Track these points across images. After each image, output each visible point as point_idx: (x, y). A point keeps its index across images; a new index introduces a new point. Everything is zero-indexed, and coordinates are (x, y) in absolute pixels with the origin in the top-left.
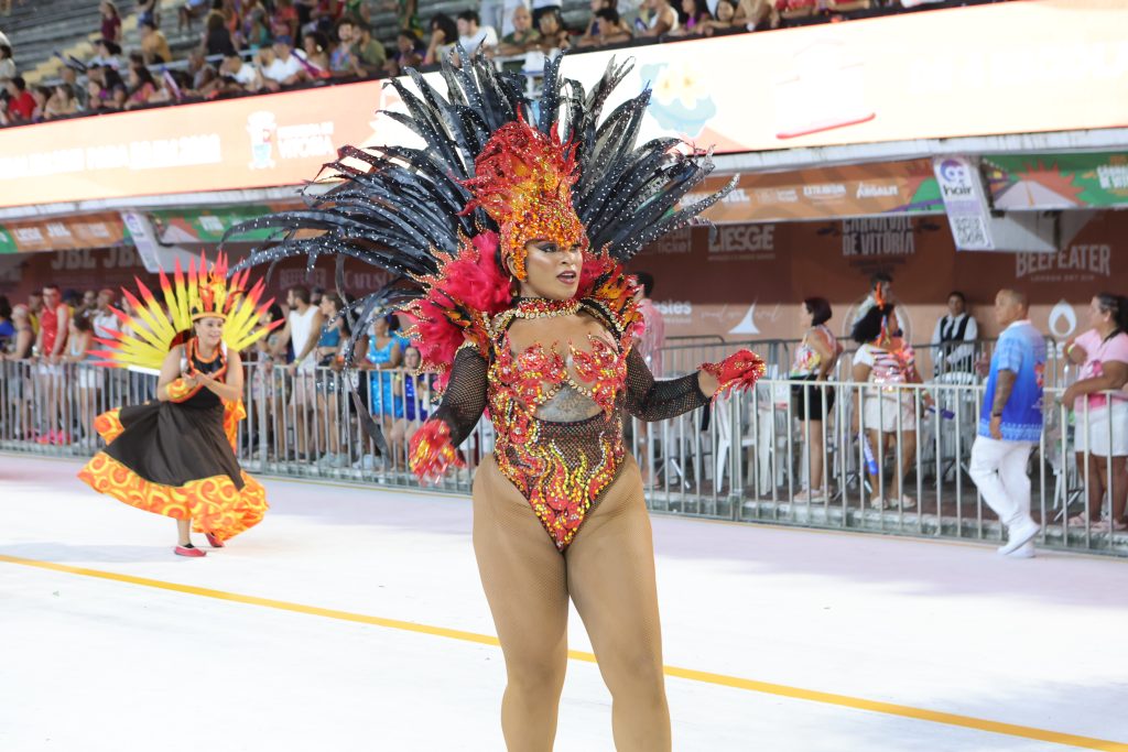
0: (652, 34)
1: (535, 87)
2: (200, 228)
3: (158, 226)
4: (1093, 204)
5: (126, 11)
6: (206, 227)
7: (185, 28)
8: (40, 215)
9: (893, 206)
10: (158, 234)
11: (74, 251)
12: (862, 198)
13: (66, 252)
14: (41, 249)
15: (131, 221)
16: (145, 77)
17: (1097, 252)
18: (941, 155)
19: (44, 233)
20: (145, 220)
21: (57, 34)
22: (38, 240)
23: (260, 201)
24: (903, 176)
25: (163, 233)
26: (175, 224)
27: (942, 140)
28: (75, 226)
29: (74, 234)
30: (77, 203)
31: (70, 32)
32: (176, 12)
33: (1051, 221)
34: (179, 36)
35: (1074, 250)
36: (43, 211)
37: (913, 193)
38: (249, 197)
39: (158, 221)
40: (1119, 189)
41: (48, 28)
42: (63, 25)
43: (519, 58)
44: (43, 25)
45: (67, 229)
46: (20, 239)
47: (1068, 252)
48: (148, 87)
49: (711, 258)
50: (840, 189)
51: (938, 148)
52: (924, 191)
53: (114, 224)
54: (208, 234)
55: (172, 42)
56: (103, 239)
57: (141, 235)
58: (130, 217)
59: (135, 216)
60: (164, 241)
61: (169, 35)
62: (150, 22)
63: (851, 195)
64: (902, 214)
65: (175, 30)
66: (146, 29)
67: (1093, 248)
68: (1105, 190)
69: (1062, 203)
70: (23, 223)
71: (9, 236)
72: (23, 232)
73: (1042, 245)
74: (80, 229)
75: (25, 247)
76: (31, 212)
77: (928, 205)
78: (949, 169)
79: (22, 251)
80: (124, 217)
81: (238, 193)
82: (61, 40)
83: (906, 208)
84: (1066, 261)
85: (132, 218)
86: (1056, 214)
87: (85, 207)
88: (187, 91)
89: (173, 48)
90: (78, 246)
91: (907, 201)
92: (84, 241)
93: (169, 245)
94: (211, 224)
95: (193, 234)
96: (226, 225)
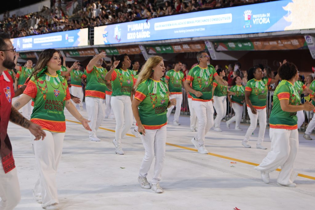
3: (216, 45)
6: (230, 46)
8: (180, 42)
10: (215, 48)
11: (191, 53)
13: (189, 53)
14: (181, 52)
15: (207, 44)
19: (182, 47)
20: (212, 43)
22: (180, 49)
23: (247, 38)
25: (217, 48)
26: (222, 45)
28: (191, 45)
29: (191, 48)
30: (192, 38)
36: (181, 41)
38: (243, 37)
39: (216, 44)
45: (188, 46)
46: (175, 49)
53: (203, 45)
54: (231, 48)
56: (199, 49)
57: (210, 48)
58: (207, 43)
59: (209, 42)
60: (218, 50)
70: (176, 44)
71: (172, 48)
72: (176, 47)
74: (193, 46)
75: (176, 51)
76: (178, 41)
79: (175, 52)
80: (205, 42)
81: (240, 35)
85: (208, 43)
87: (193, 39)
90: (192, 51)
92: (193, 50)
93: (219, 51)
94: (232, 45)
95: (226, 48)
96: (237, 46)
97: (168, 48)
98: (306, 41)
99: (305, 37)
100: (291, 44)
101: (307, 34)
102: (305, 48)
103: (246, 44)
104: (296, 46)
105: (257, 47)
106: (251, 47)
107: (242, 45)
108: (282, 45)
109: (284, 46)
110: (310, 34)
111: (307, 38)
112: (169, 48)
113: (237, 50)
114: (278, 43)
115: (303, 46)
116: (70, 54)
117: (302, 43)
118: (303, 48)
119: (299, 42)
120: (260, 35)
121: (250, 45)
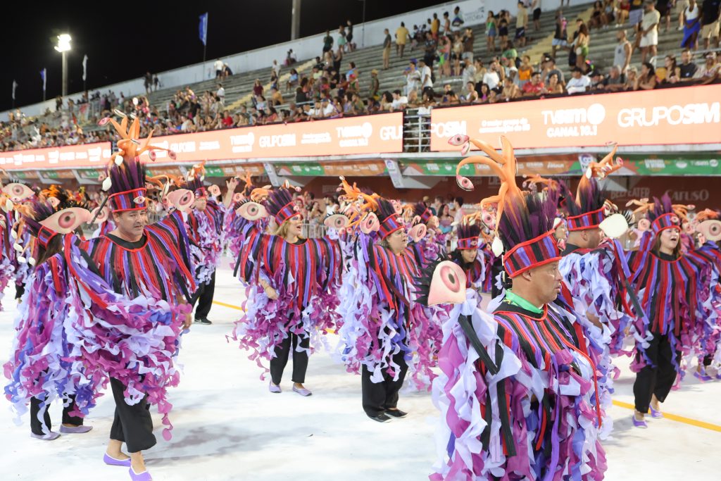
0: (468, 101)
1: (422, 121)
2: (293, 170)
4: (642, 174)
5: (266, 83)
6: (295, 170)
7: (289, 89)
8: (233, 163)
9: (562, 171)
10: (277, 172)
12: (550, 168)
15: (267, 167)
16: (273, 111)
17: (644, 191)
18: (581, 153)
19: (235, 170)
20: (272, 166)
21: (240, 90)
22: (232, 172)
24: (566, 160)
26: (285, 169)
27: (582, 147)
28: (246, 168)
29: (245, 171)
30: (247, 159)
31: (246, 90)
32: (285, 83)
33: (625, 180)
34: (286, 93)
35: (635, 190)
36: (234, 161)
37: (570, 167)
39: (277, 167)
40: (654, 168)
41: (238, 88)
42: (243, 87)
43: (416, 109)
44: (235, 86)
45: (243, 169)
46: (226, 172)
47: (632, 190)
48: (275, 115)
49: (489, 187)
50: (540, 165)
51: (580, 150)
52: (574, 166)
53: (261, 167)
54: (295, 172)
55: (283, 95)
56: (257, 173)
57: (271, 172)
60: (280, 174)
61: (282, 92)
62: (275, 88)
63: (545, 167)
64: (565, 175)
65: (285, 90)
66: (274, 90)
67: (642, 189)
68: (648, 169)
69: (630, 173)
70: (227, 166)
71: (221, 171)
72: (226, 169)
73: (622, 189)
75: (227, 175)
76: (230, 161)
77: (576, 172)
78: (584, 159)
80: (264, 165)
82: (241, 93)
83: (567, 173)
84: (631, 193)
85: (267, 165)
86: (628, 177)
87: (250, 160)
88: (288, 118)
89: (284, 98)
91: (567, 170)
93: (281, 176)
94: (297, 169)
95: (290, 172)
96: (303, 169)
97: (216, 171)
98: (387, 167)
99: (386, 161)
100: (369, 170)
101: (388, 159)
102: (385, 175)
103: (314, 168)
104: (375, 172)
105: (328, 171)
106: (320, 172)
107: (310, 169)
108: (358, 170)
109: (361, 171)
110: (391, 159)
111: (388, 162)
112: (218, 171)
113: (304, 175)
114: (354, 168)
115: (383, 172)
116: (86, 175)
117: (382, 169)
118: (383, 174)
119: (379, 167)
120: (332, 158)
121: (319, 169)
